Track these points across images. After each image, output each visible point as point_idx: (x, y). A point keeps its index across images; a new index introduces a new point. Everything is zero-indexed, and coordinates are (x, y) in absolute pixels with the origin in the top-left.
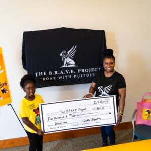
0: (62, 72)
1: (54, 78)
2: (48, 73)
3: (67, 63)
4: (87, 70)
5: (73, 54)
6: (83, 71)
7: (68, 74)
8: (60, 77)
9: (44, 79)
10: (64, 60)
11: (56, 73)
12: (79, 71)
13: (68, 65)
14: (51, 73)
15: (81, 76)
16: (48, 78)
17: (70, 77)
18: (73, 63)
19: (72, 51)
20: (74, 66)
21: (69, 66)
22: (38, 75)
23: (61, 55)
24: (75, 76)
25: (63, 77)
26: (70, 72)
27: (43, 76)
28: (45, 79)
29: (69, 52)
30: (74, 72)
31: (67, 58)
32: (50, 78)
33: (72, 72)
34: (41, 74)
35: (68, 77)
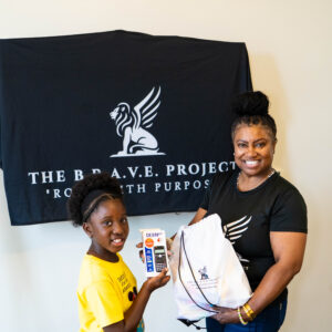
0: (116, 174)
2: (69, 176)
3: (132, 143)
4: (194, 168)
5: (151, 116)
6: (181, 170)
7: (137, 181)
9: (57, 194)
10: (122, 133)
12: (170, 169)
13: (135, 150)
14: (79, 175)
15: (177, 186)
16: (68, 193)
17: (142, 188)
18: (150, 144)
19: (148, 104)
20: (155, 153)
21: (139, 153)
22: (39, 178)
23: (114, 115)
24: (158, 185)
26: (142, 171)
27: (55, 185)
28: (62, 193)
29: (137, 108)
30: (154, 172)
33: (148, 171)
34: (47, 177)
35: (135, 189)
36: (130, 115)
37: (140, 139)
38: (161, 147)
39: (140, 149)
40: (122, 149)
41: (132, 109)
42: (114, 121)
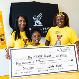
6: (46, 29)
10: (35, 21)
11: (30, 29)
12: (44, 28)
15: (45, 32)
20: (41, 25)
23: (33, 18)
31: (37, 20)
38: (42, 24)
39: (38, 24)
40: (35, 25)
41: (37, 17)
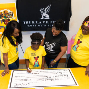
0: (40, 22)
1: (35, 26)
2: (31, 22)
3: (44, 16)
5: (48, 11)
6: (54, 22)
8: (39, 26)
9: (29, 26)
10: (42, 14)
11: (37, 22)
12: (51, 22)
13: (44, 18)
14: (33, 22)
16: (31, 26)
17: (45, 25)
18: (48, 17)
21: (45, 19)
22: (25, 23)
23: (40, 10)
24: (49, 25)
25: (41, 26)
26: (46, 22)
27: (29, 24)
28: (30, 26)
29: (45, 9)
30: (48, 22)
31: (44, 13)
32: (32, 26)
33: (47, 22)
34: (27, 22)
35: (44, 26)
36: (44, 11)
37: (46, 16)
38: (50, 18)
42: (40, 12)
